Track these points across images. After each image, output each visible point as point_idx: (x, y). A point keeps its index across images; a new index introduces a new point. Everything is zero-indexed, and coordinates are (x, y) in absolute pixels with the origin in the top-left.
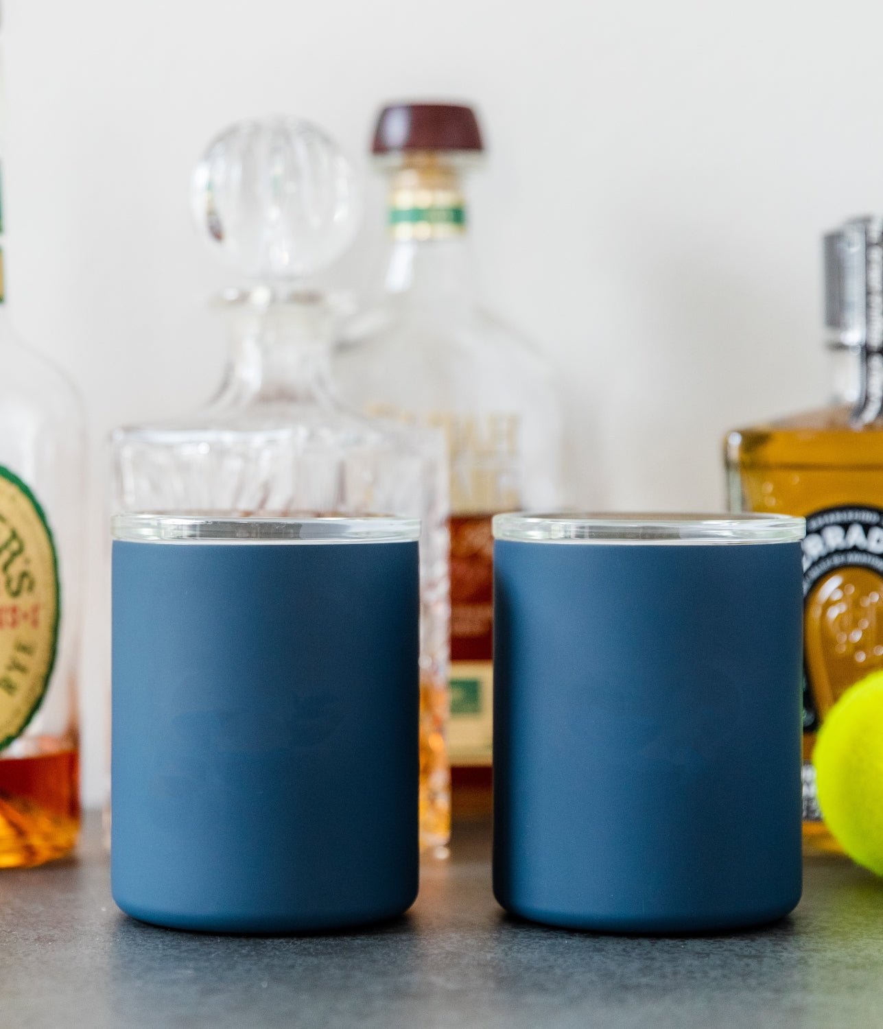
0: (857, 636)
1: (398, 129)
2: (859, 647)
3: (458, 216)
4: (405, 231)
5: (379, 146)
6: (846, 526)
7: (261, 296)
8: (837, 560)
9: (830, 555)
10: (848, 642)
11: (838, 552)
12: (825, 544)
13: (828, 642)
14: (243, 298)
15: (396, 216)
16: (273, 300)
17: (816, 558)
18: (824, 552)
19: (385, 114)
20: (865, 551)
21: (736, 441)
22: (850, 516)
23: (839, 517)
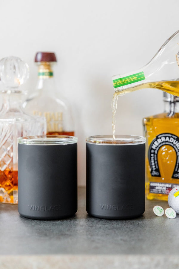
0: (167, 158)
1: (39, 57)
2: (168, 160)
3: (51, 74)
4: (41, 77)
5: (36, 61)
6: (165, 137)
7: (9, 92)
8: (164, 143)
9: (162, 143)
10: (166, 159)
11: (164, 142)
12: (161, 141)
13: (162, 160)
14: (6, 92)
15: (39, 74)
16: (11, 93)
17: (160, 143)
18: (161, 142)
19: (37, 54)
20: (169, 142)
21: (145, 120)
22: (166, 135)
23: (164, 135)
